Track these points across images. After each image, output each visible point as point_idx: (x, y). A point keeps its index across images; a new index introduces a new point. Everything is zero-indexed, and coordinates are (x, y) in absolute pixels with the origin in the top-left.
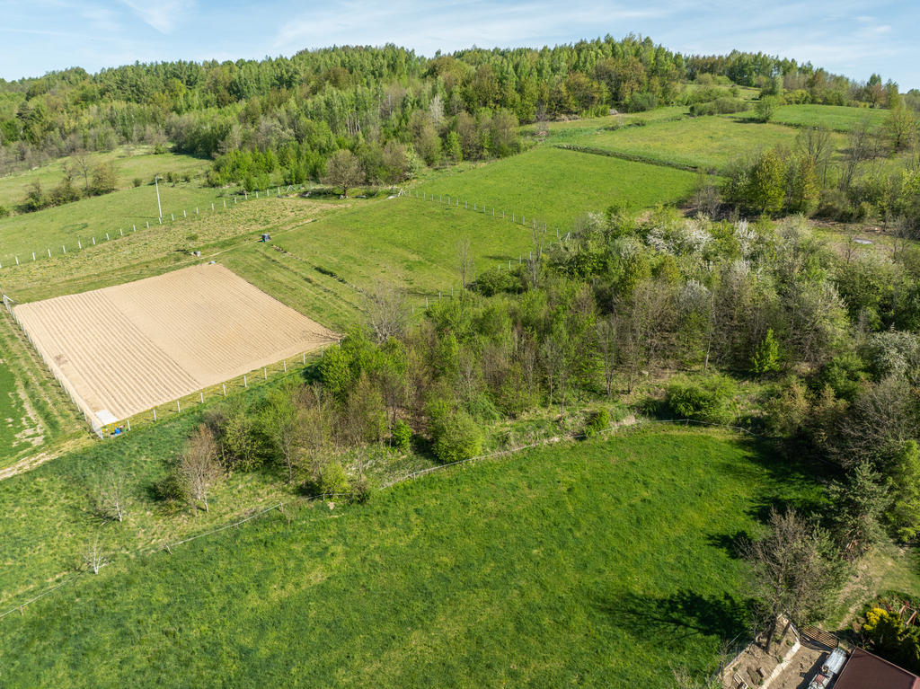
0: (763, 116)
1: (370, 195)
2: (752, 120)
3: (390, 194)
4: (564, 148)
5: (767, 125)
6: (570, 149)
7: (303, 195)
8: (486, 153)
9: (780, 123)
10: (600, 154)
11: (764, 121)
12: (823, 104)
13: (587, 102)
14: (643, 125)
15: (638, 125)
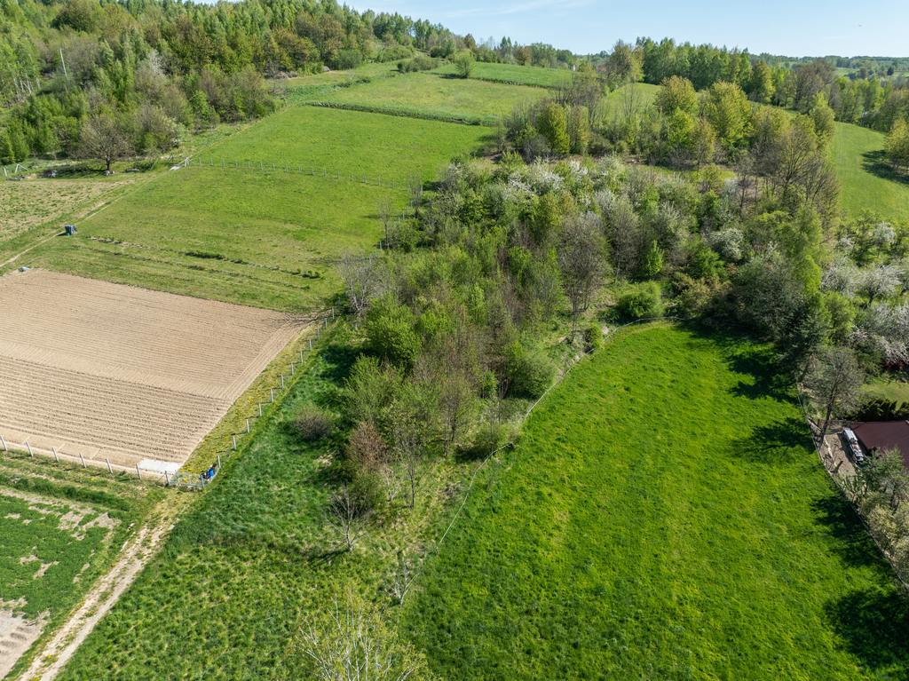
0: (464, 72)
1: (145, 168)
2: (453, 76)
3: (169, 164)
4: (319, 105)
5: (468, 80)
6: (327, 106)
7: (47, 174)
8: (242, 114)
9: (479, 79)
10: (362, 110)
11: (464, 77)
12: (484, 61)
13: (298, 59)
14: (369, 82)
15: (365, 81)
